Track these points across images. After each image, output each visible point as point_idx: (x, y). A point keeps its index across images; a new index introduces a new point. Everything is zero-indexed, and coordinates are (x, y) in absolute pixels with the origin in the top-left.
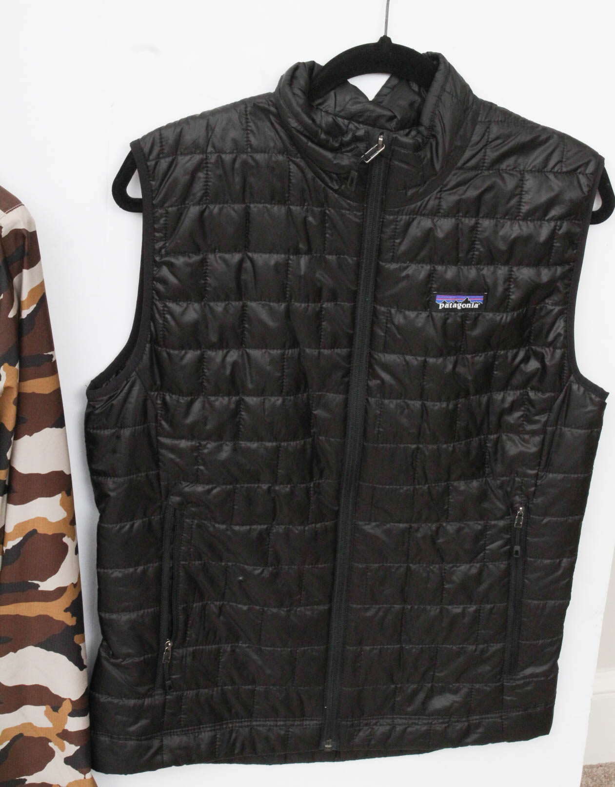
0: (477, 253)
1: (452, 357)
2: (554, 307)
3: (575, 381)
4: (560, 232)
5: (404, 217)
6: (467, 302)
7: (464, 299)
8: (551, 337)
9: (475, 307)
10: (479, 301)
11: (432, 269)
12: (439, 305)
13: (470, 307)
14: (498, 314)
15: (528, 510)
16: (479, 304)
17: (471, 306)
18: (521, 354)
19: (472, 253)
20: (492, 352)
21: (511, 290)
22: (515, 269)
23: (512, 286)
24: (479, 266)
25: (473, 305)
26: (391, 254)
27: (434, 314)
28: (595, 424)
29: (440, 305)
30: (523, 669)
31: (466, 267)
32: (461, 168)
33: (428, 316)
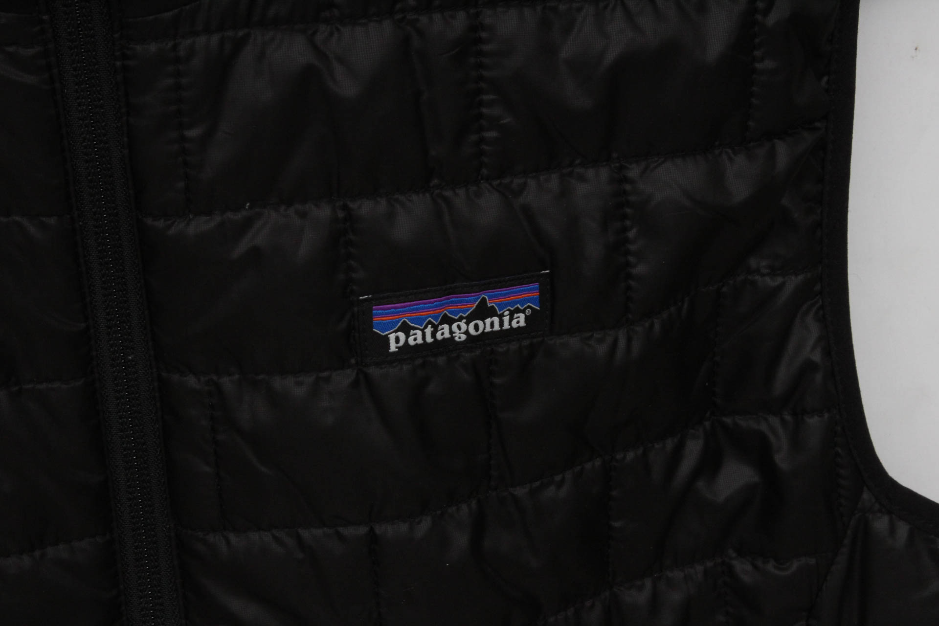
0: (492, 134)
1: (464, 507)
2: (779, 280)
3: (877, 506)
4: (771, 20)
5: (202, 40)
6: (483, 312)
7: (471, 302)
8: (783, 374)
9: (514, 324)
10: (529, 301)
11: (341, 214)
12: (386, 339)
13: (497, 327)
14: (597, 335)
16: (528, 312)
17: (501, 323)
18: (694, 449)
19: (474, 138)
20: (598, 462)
21: (632, 247)
22: (633, 172)
23: (631, 234)
24: (506, 181)
25: (506, 319)
26: (181, 185)
27: (374, 371)
29: (392, 337)
31: (461, 192)
33: (355, 384)
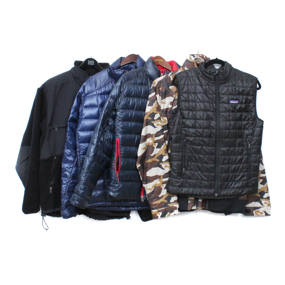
6: (235, 102)
7: (235, 101)
10: (238, 102)
14: (241, 105)
15: (251, 145)
20: (241, 113)
24: (237, 96)
27: (230, 104)
28: (262, 127)
29: (231, 102)
30: (252, 178)
32: (232, 78)
